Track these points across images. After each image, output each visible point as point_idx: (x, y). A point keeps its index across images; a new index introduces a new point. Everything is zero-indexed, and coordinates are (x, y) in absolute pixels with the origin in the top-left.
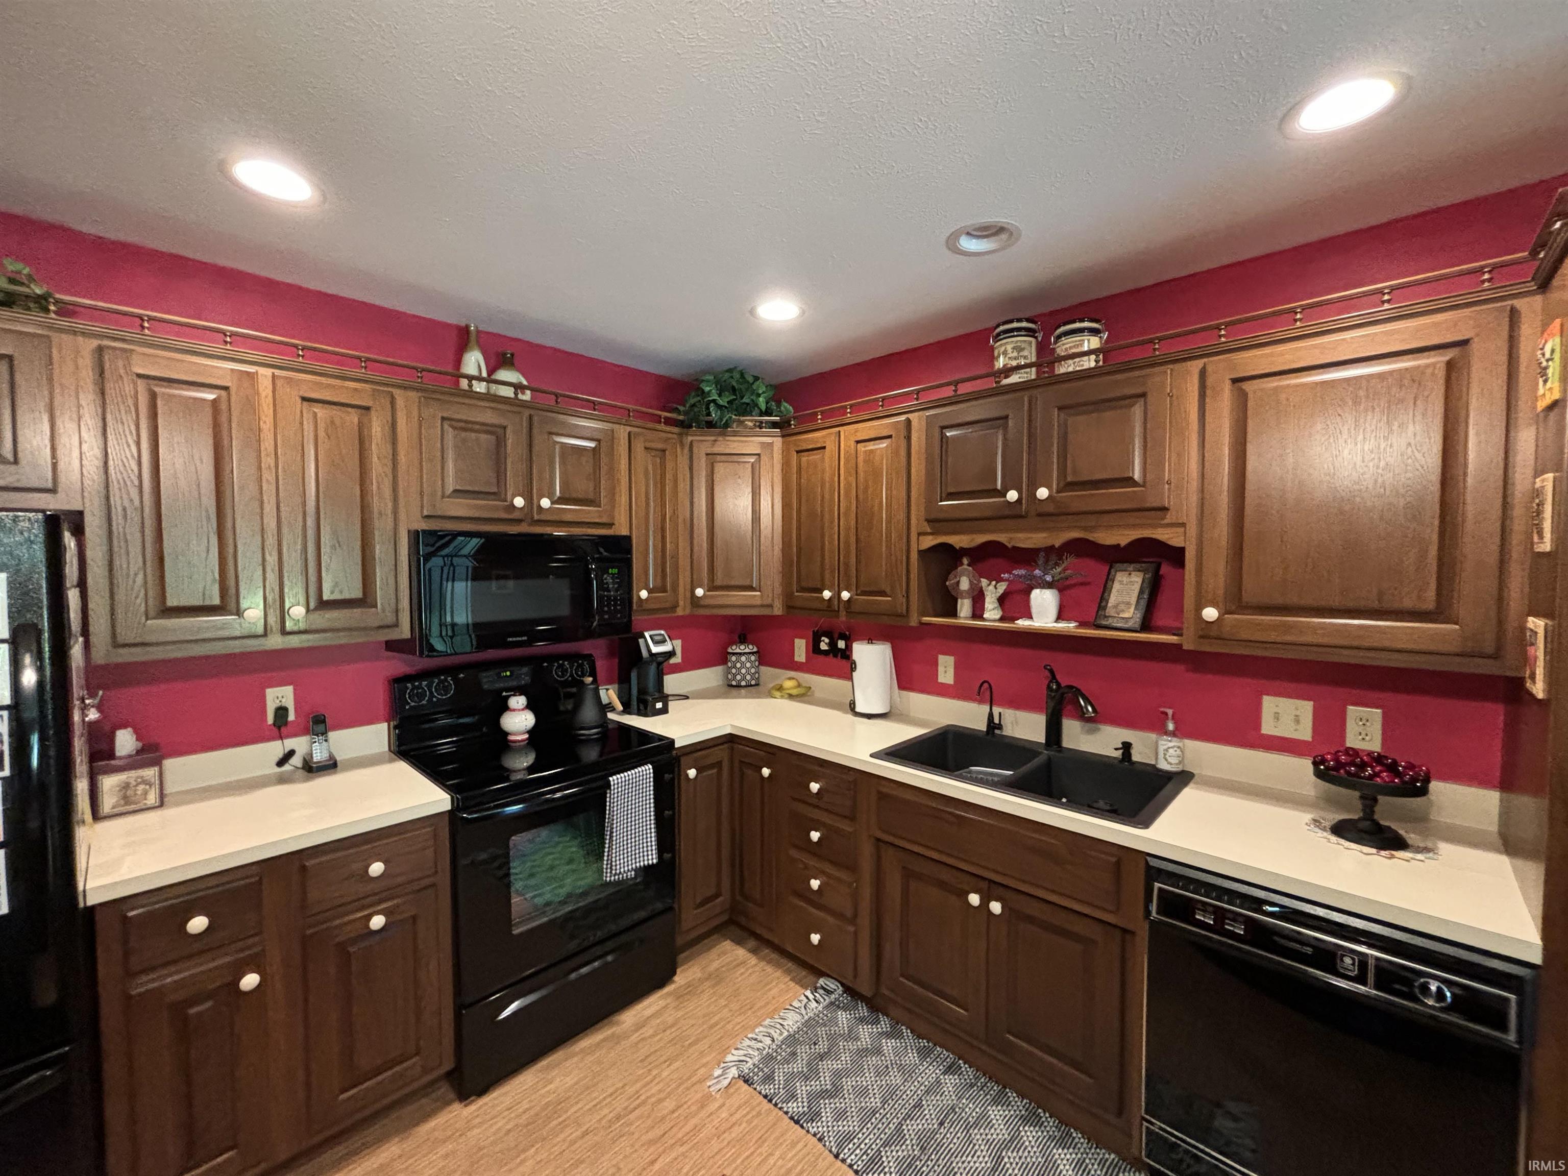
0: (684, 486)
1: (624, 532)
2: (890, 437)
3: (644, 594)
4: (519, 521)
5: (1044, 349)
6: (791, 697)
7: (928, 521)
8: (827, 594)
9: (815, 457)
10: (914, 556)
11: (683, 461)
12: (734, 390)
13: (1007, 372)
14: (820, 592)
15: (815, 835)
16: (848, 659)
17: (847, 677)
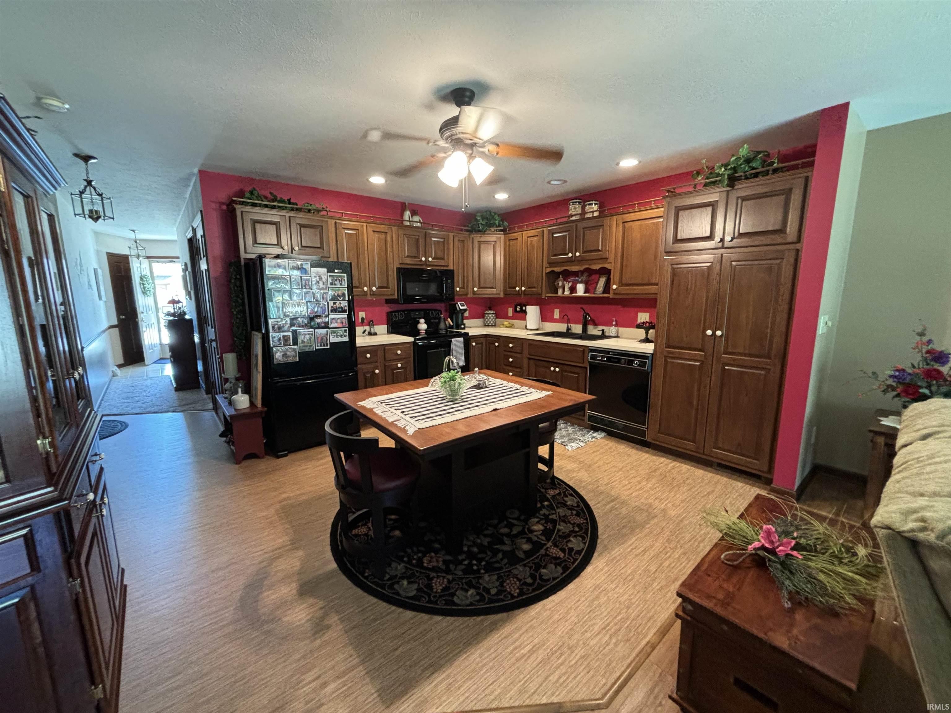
0: (471, 253)
1: (452, 268)
2: (538, 236)
3: (458, 289)
4: (422, 265)
5: (583, 208)
6: (507, 327)
7: (549, 263)
8: (517, 289)
9: (514, 242)
10: (544, 274)
11: (470, 244)
12: (487, 219)
13: (572, 216)
14: (515, 288)
15: (511, 360)
16: (525, 312)
17: (525, 319)
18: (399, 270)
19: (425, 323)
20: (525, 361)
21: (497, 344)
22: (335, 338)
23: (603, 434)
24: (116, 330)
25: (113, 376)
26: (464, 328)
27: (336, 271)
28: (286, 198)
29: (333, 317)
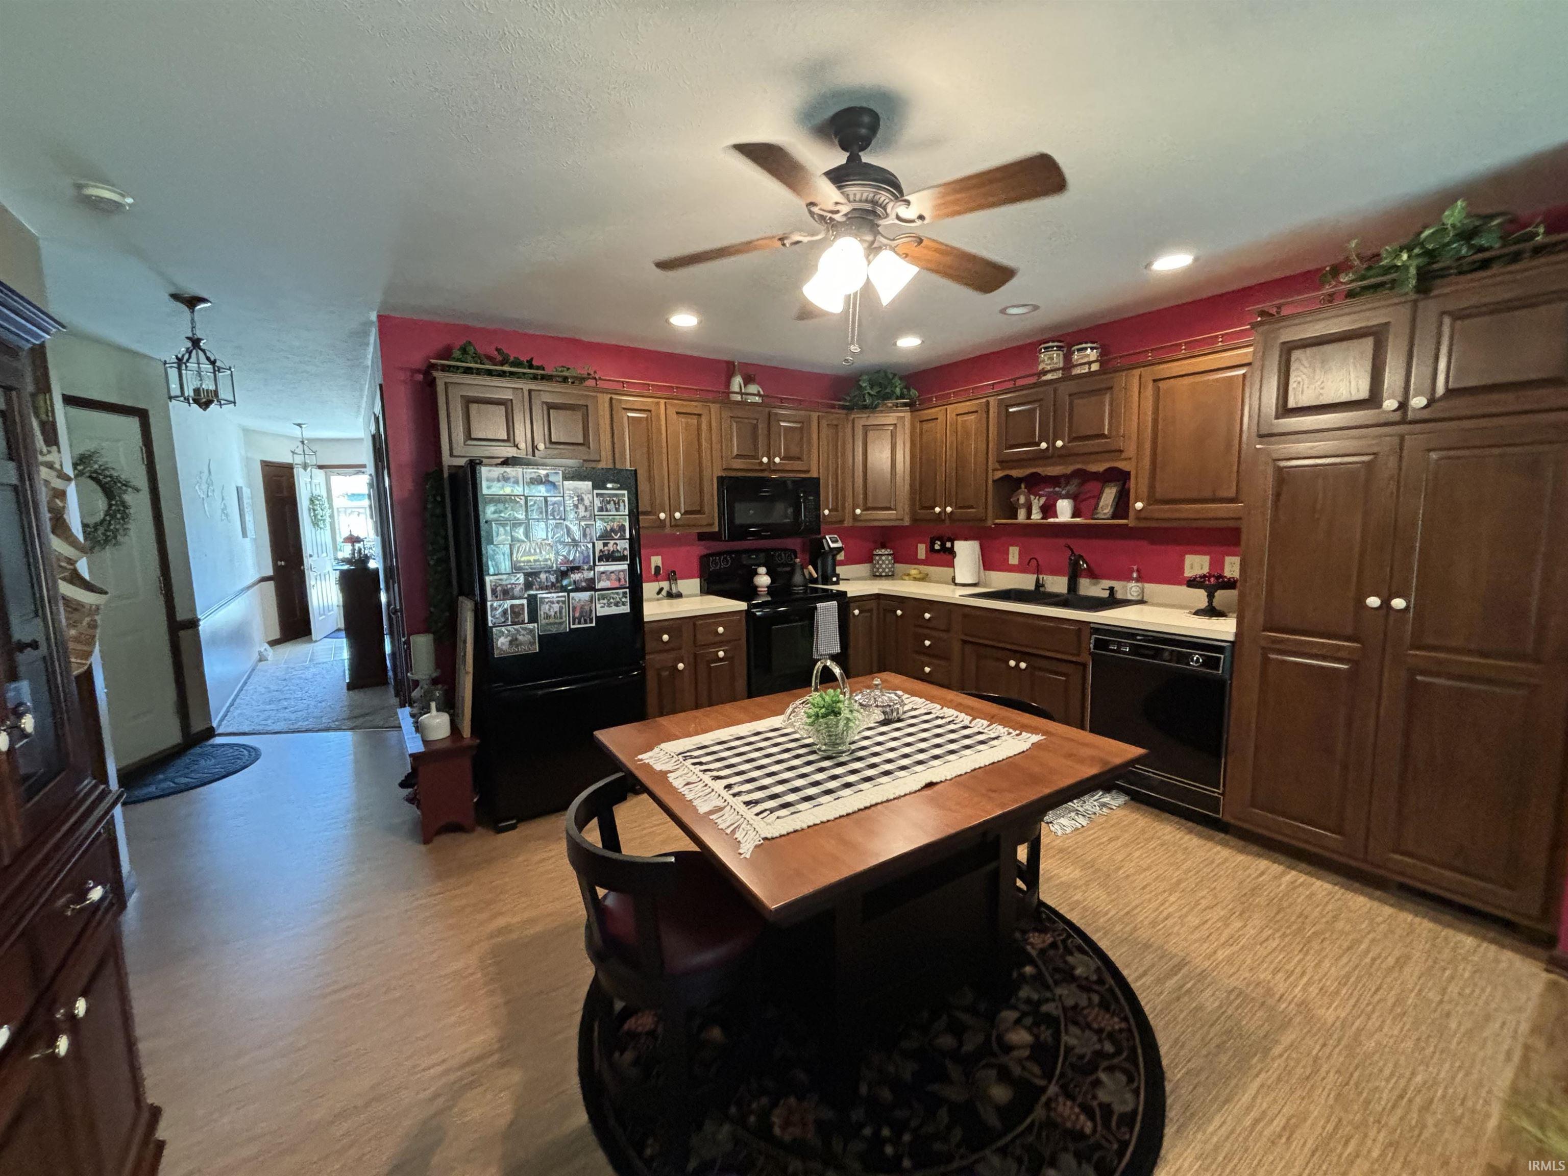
0: (849, 446)
1: (815, 475)
2: (977, 412)
3: (826, 512)
4: (762, 471)
5: (1068, 357)
6: (915, 579)
7: (1001, 462)
8: (937, 510)
9: (931, 424)
10: (990, 482)
11: (849, 430)
12: (880, 385)
13: (1045, 372)
14: (933, 508)
15: (927, 643)
16: (952, 552)
17: (951, 565)
18: (721, 480)
19: (768, 573)
20: (956, 647)
21: (899, 612)
22: (606, 608)
23: (1121, 799)
24: (271, 585)
25: (260, 660)
26: (837, 583)
27: (609, 486)
28: (524, 359)
29: (602, 569)
